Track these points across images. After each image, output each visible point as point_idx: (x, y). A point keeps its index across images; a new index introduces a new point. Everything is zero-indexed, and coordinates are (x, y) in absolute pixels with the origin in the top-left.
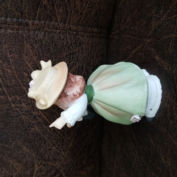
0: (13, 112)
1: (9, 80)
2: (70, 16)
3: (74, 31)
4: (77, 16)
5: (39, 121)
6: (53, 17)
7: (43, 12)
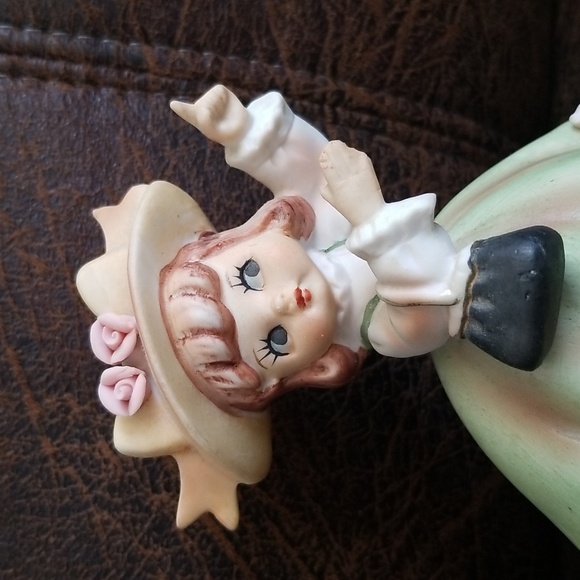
0: (44, 487)
1: (35, 311)
2: (337, 35)
3: (359, 109)
4: (372, 40)
5: (182, 551)
6: (254, 34)
7: (208, 8)
